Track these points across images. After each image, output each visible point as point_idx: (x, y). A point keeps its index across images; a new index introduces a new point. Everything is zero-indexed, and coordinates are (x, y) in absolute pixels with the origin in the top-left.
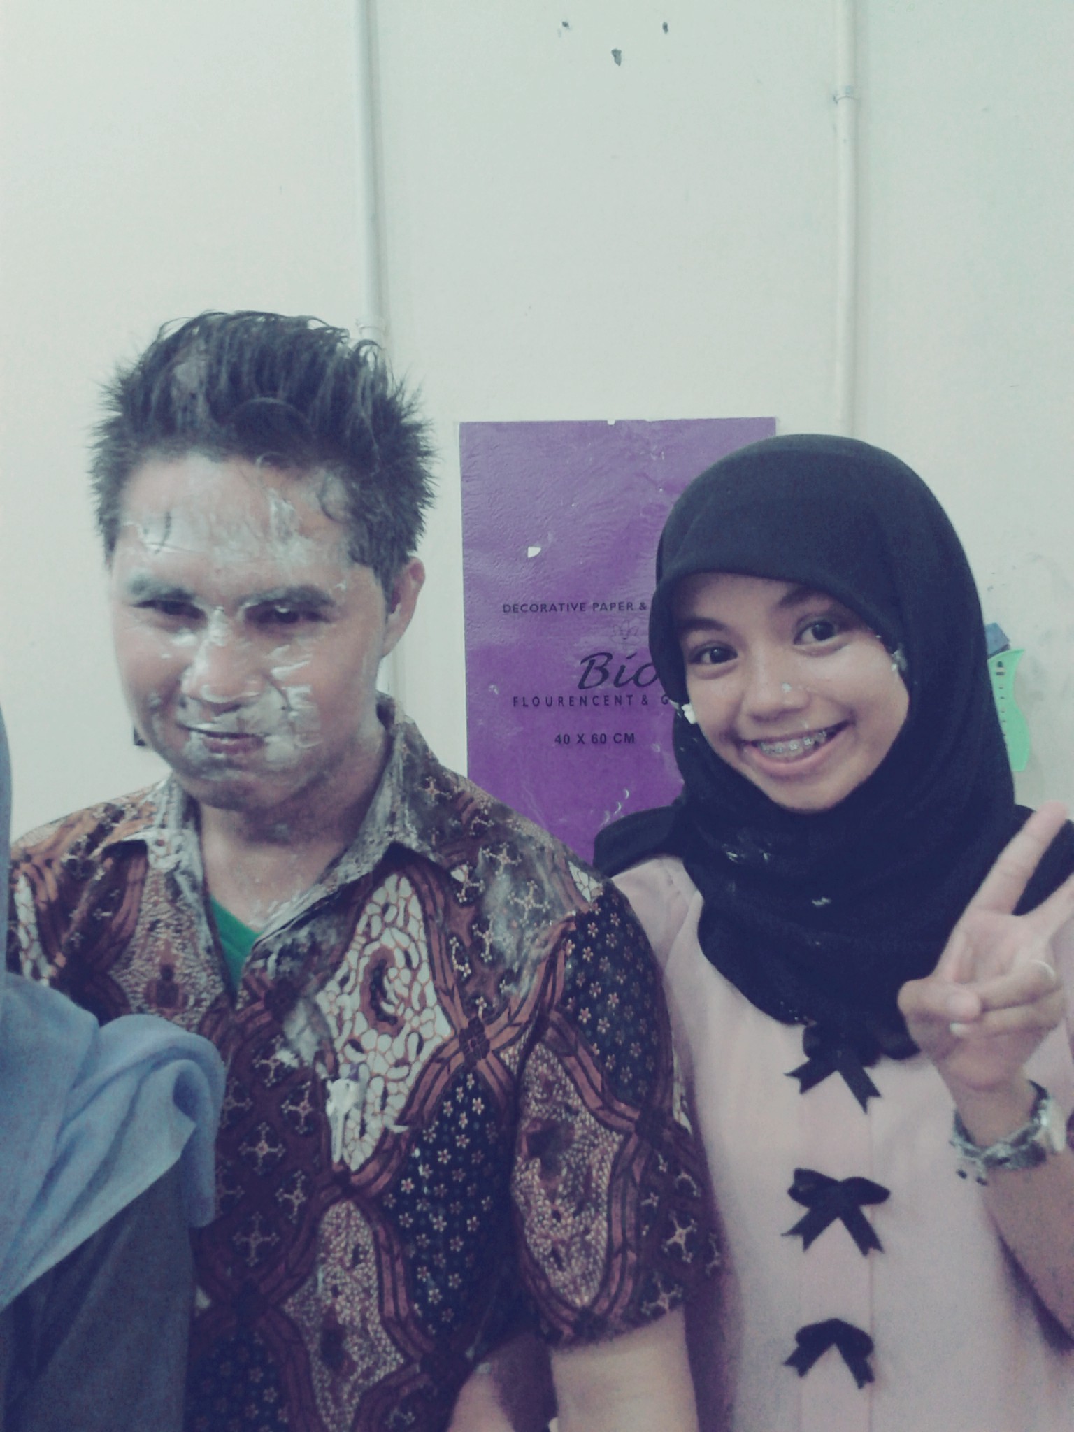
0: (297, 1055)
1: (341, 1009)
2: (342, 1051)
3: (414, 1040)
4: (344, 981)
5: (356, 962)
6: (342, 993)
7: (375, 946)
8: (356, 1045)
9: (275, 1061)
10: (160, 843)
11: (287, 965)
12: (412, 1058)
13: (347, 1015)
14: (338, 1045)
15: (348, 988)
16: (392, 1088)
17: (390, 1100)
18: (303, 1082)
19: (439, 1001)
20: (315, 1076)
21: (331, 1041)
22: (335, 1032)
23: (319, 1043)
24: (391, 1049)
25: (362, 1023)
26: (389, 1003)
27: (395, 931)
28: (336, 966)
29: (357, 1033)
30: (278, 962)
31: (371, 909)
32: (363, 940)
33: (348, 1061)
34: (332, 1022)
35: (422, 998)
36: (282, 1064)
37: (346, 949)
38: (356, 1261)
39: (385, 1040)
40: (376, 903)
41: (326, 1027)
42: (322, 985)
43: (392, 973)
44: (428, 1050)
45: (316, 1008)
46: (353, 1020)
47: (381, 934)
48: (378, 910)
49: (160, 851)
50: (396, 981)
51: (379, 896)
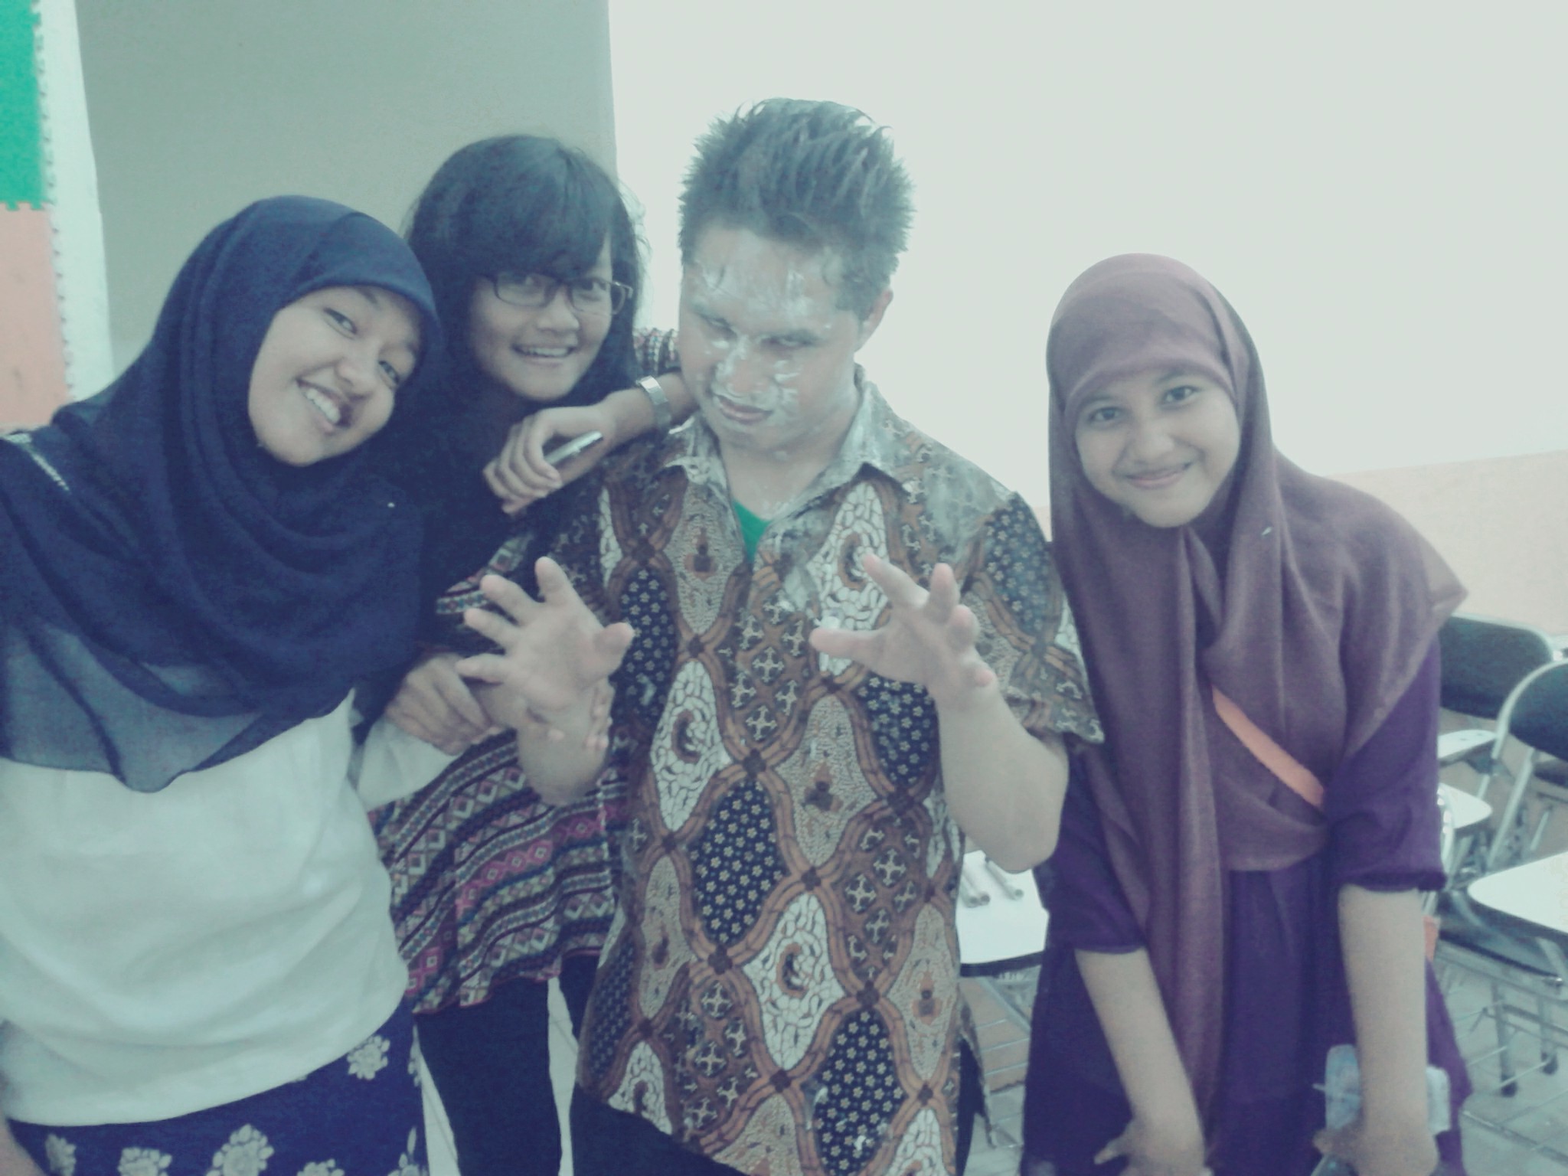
0: (794, 604)
1: (825, 573)
2: (825, 601)
4: (826, 555)
5: (835, 542)
6: (825, 562)
8: (833, 597)
9: (779, 607)
10: (693, 467)
15: (829, 559)
23: (809, 595)
24: (858, 600)
27: (863, 522)
28: (821, 545)
29: (835, 589)
30: (782, 541)
31: (846, 506)
32: (840, 528)
33: (828, 607)
38: (839, 734)
40: (850, 503)
41: (815, 586)
43: (860, 550)
44: (884, 600)
46: (832, 581)
47: (853, 523)
48: (851, 507)
49: (694, 472)
50: (863, 555)
51: (852, 497)
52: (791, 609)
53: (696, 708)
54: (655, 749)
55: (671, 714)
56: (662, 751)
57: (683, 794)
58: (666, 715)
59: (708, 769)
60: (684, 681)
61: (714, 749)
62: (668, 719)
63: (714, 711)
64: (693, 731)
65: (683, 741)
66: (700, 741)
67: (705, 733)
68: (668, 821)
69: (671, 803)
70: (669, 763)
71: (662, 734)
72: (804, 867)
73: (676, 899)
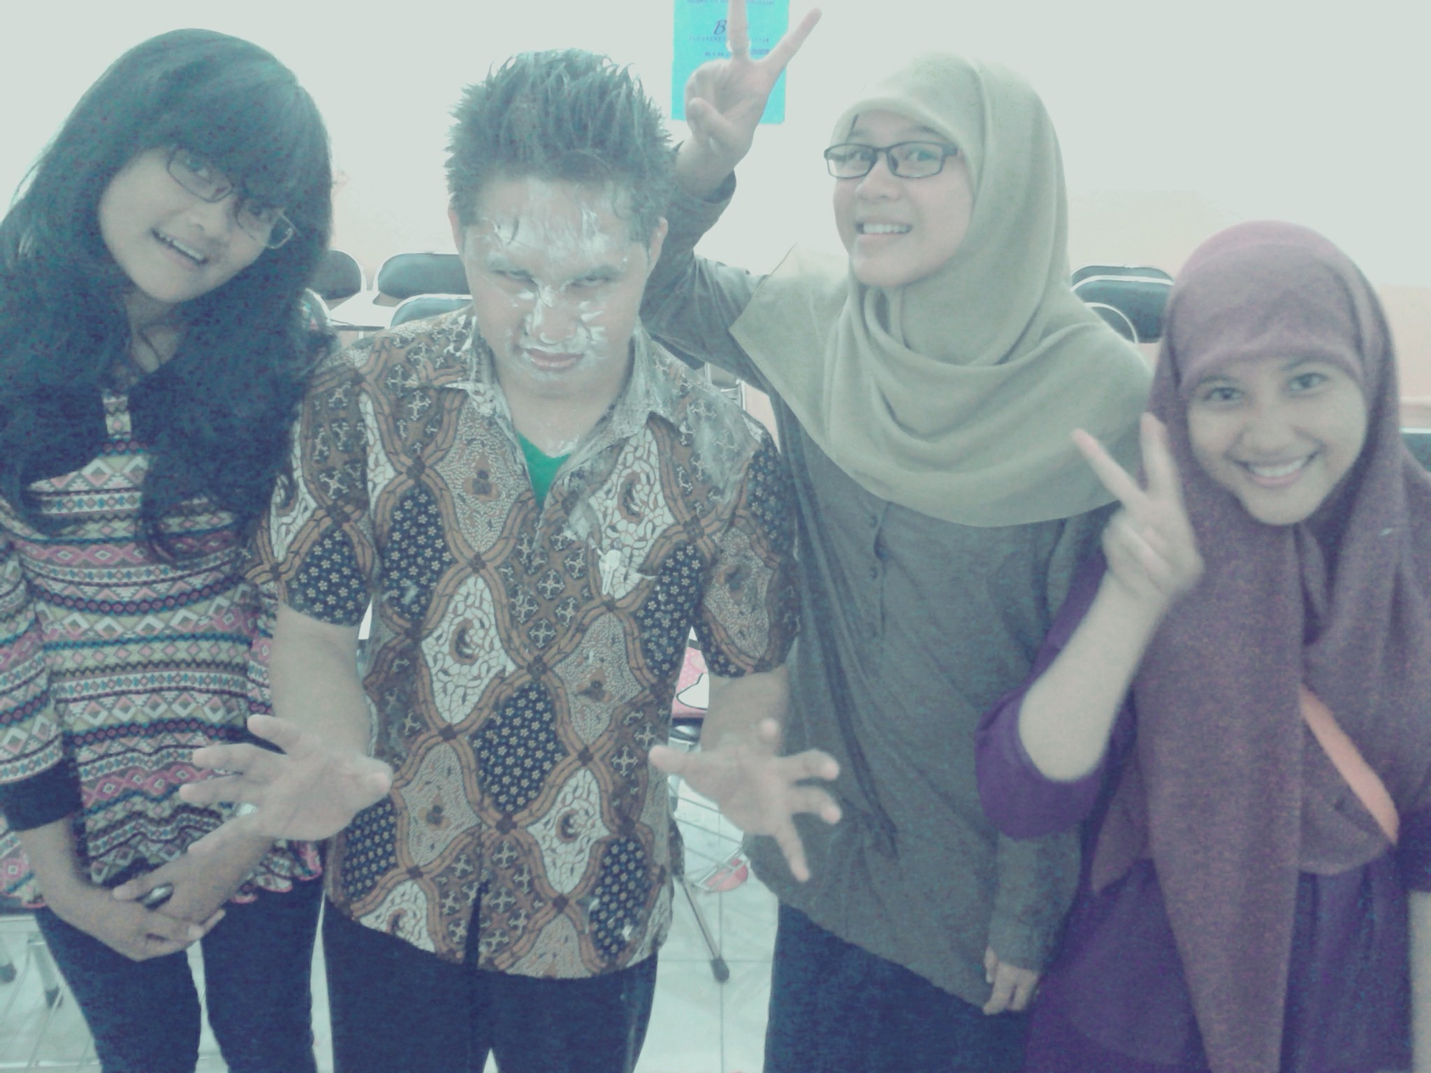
0: (577, 534)
2: (605, 532)
3: (650, 526)
5: (617, 480)
7: (627, 471)
9: (564, 536)
11: (576, 482)
13: (610, 511)
14: (603, 529)
16: (636, 553)
17: (634, 559)
18: (579, 549)
19: (667, 504)
20: (587, 547)
21: (600, 526)
22: (601, 521)
23: (591, 527)
24: (636, 531)
25: (617, 516)
26: (636, 505)
27: (641, 462)
29: (614, 521)
31: (627, 451)
32: (621, 468)
33: (608, 537)
34: (600, 516)
35: (656, 502)
37: (610, 473)
38: (613, 643)
40: (631, 445)
42: (593, 493)
43: (638, 487)
44: (658, 531)
45: (589, 506)
46: (613, 514)
49: (479, 399)
50: (640, 493)
52: (574, 538)
53: (476, 617)
54: (433, 654)
55: (451, 624)
56: (440, 656)
57: (460, 691)
58: (445, 625)
59: (488, 671)
60: (465, 594)
61: (494, 653)
62: (447, 628)
63: (493, 621)
64: (471, 637)
65: (461, 645)
66: (478, 646)
67: (484, 639)
68: (446, 715)
69: (447, 700)
70: (446, 666)
71: (441, 641)
72: (580, 747)
73: (457, 777)
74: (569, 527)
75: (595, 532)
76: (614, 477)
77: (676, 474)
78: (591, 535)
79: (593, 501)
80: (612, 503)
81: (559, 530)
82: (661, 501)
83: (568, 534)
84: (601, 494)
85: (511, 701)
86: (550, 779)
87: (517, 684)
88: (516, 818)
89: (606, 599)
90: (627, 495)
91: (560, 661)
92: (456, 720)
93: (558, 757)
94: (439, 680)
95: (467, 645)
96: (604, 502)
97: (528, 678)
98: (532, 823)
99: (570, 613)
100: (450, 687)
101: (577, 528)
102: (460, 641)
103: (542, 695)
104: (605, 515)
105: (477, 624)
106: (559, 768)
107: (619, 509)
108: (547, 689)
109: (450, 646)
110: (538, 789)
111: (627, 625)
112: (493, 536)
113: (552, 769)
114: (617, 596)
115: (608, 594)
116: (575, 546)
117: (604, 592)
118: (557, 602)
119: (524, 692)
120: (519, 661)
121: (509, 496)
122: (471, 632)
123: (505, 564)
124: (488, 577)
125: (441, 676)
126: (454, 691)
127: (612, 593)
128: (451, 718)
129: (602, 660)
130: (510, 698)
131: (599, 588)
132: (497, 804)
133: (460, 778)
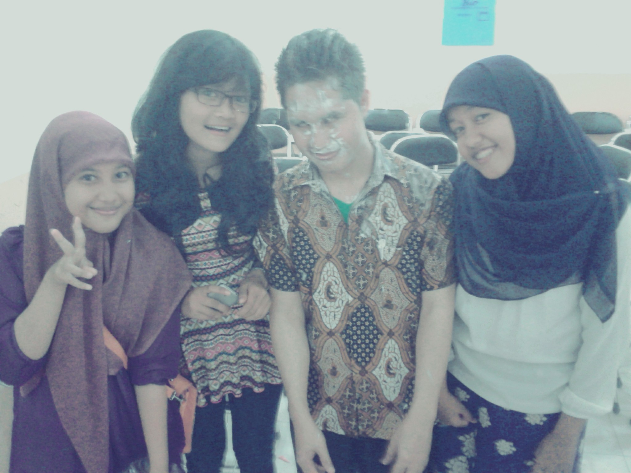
0: (366, 234)
1: (376, 221)
2: (379, 232)
3: (398, 226)
4: (376, 213)
5: (378, 208)
7: (382, 203)
8: (382, 229)
9: (361, 237)
10: (313, 184)
11: (360, 211)
12: (398, 230)
13: (378, 222)
14: (377, 230)
15: (377, 215)
16: (394, 239)
17: (394, 242)
18: (369, 241)
19: (403, 215)
20: (372, 240)
21: (375, 229)
22: (375, 227)
23: (372, 230)
24: (392, 229)
25: (383, 224)
26: (389, 217)
27: (388, 198)
28: (373, 210)
29: (382, 226)
30: (358, 211)
31: (380, 193)
32: (379, 202)
33: (380, 234)
34: (374, 225)
35: (398, 214)
36: (362, 237)
37: (375, 205)
38: (392, 281)
39: (390, 227)
40: (381, 191)
42: (370, 215)
43: (389, 209)
44: (402, 227)
45: (369, 222)
46: (380, 223)
47: (384, 199)
48: (382, 193)
50: (390, 211)
51: (382, 189)
52: (366, 237)
53: (333, 280)
54: (318, 299)
55: (323, 285)
56: (321, 300)
57: (332, 314)
58: (321, 286)
59: (342, 303)
60: (326, 270)
61: (343, 295)
62: (322, 287)
63: (340, 280)
64: (332, 289)
65: (329, 293)
66: (336, 293)
67: (338, 289)
68: (328, 326)
69: (328, 318)
70: (325, 304)
71: (321, 293)
72: (388, 330)
73: (338, 353)
74: (362, 232)
75: (374, 233)
76: (377, 207)
77: (404, 200)
78: (372, 234)
79: (370, 219)
80: (379, 218)
81: (358, 235)
82: (400, 214)
83: (362, 235)
84: (373, 215)
85: (354, 315)
86: (378, 347)
87: (355, 306)
88: (367, 368)
89: (383, 261)
90: (384, 213)
91: (372, 293)
92: (333, 328)
93: (379, 336)
94: (323, 311)
95: (332, 293)
96: (376, 218)
97: (359, 303)
98: (374, 370)
99: (371, 270)
100: (328, 313)
101: (365, 232)
102: (328, 291)
103: (367, 309)
104: (377, 224)
105: (334, 283)
106: (380, 341)
107: (382, 220)
108: (369, 306)
109: (325, 295)
110: (374, 353)
111: (396, 272)
112: (332, 243)
113: (378, 342)
114: (388, 260)
115: (384, 259)
116: (366, 240)
117: (382, 258)
118: (365, 266)
119: (358, 310)
120: (354, 296)
121: (335, 225)
122: (332, 287)
123: (340, 254)
124: (334, 261)
125: (323, 308)
126: (330, 315)
127: (385, 259)
128: (331, 327)
129: (388, 290)
130: (353, 313)
131: (379, 257)
132: (357, 362)
133: (339, 353)
